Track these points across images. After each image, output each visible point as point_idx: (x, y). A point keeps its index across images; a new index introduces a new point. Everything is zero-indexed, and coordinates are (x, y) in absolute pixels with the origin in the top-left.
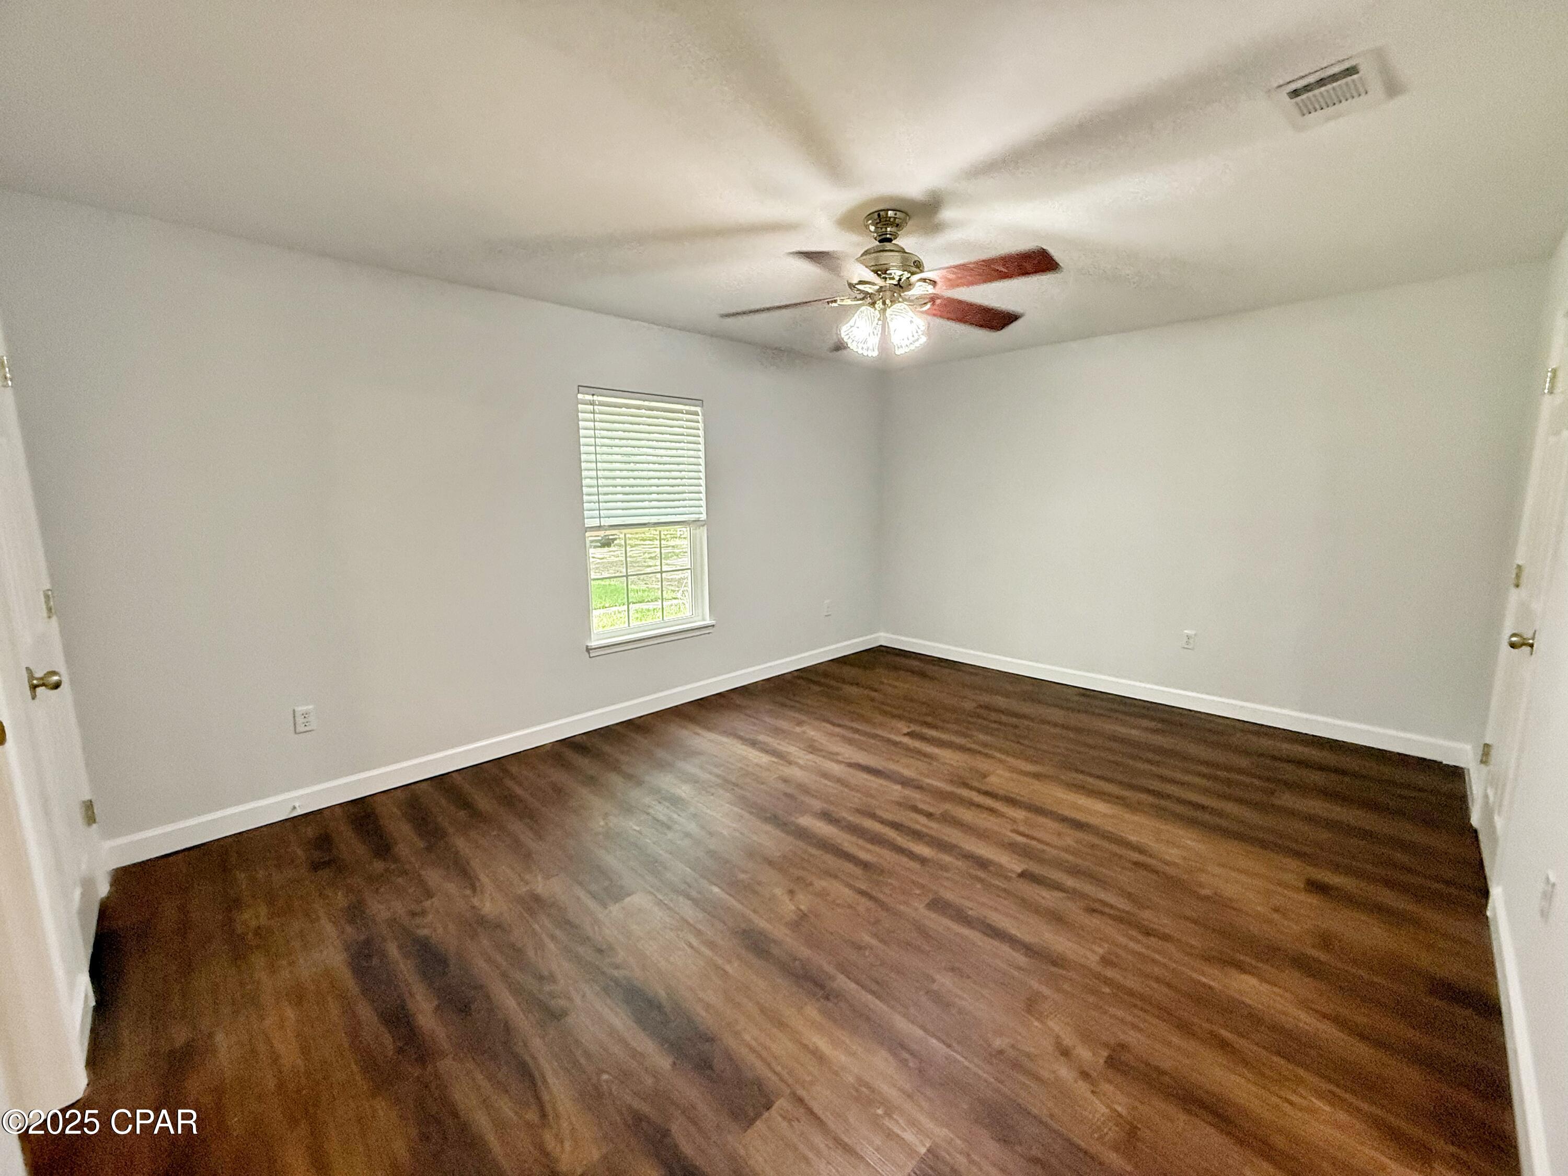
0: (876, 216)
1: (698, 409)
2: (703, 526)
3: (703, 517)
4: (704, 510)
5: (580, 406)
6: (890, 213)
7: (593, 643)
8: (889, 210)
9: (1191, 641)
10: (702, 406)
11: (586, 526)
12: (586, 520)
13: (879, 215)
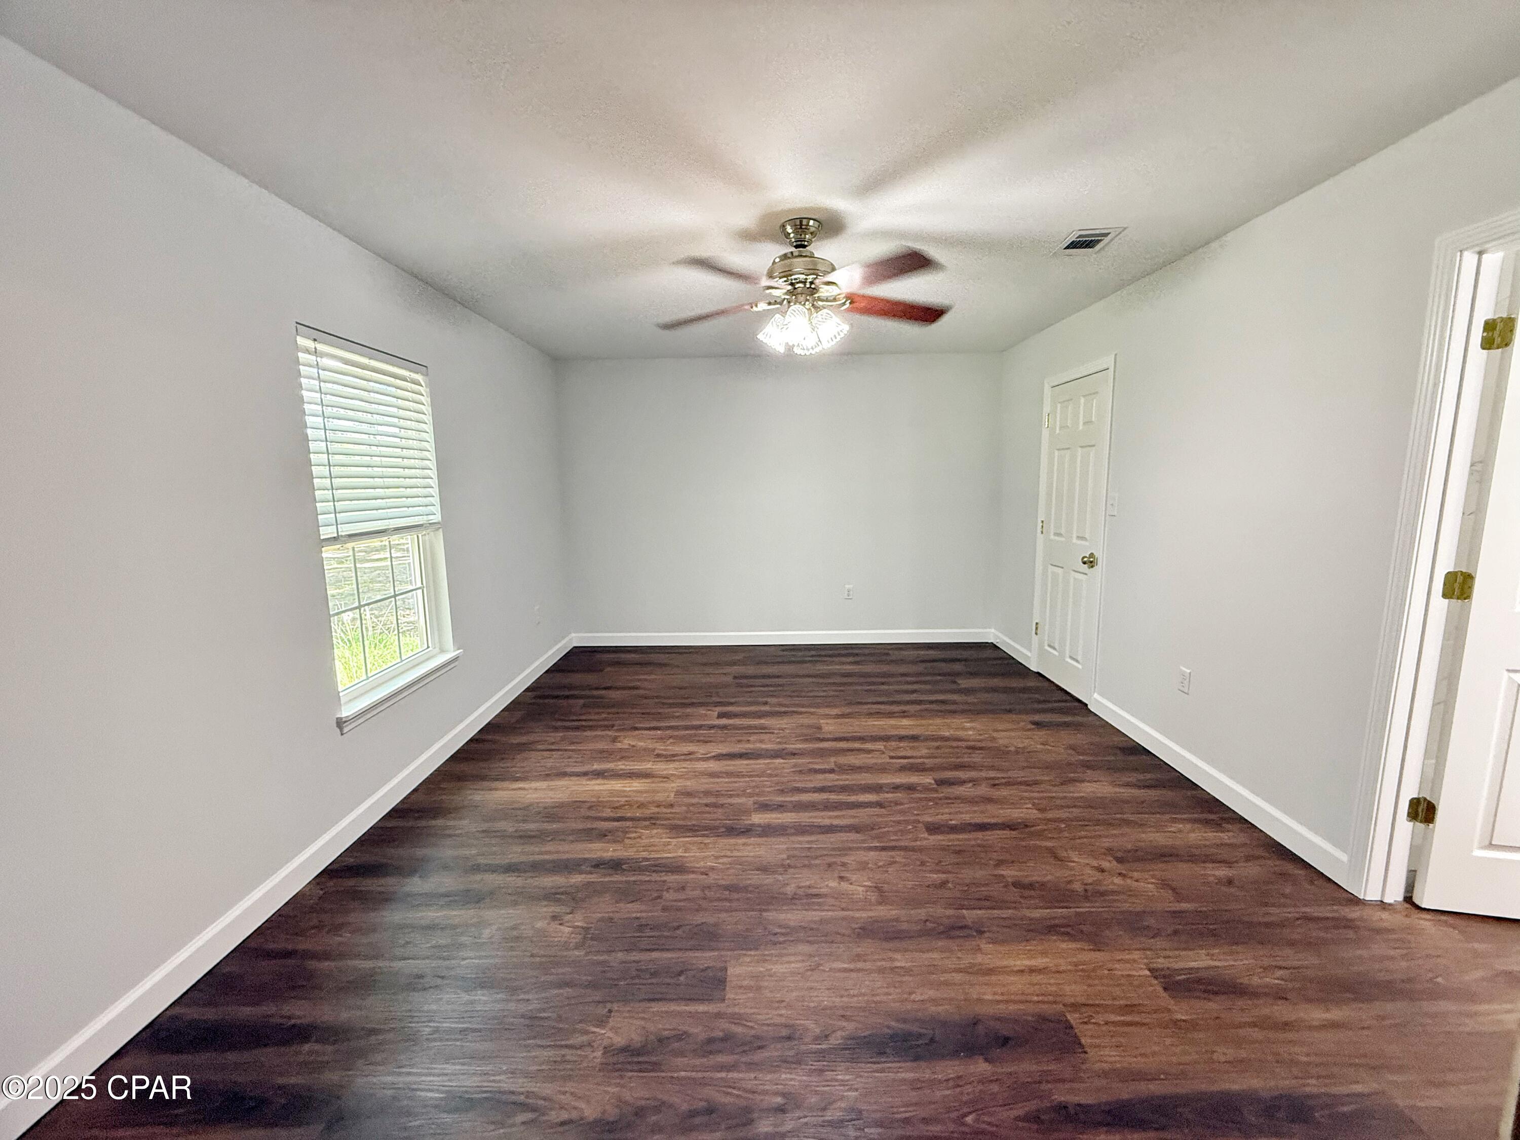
0: (798, 222)
1: (419, 377)
2: (438, 529)
3: (437, 518)
4: (437, 509)
5: (300, 355)
6: (811, 223)
7: (346, 712)
8: (811, 219)
9: (851, 592)
10: (426, 375)
11: (322, 537)
12: (320, 528)
13: (801, 222)
